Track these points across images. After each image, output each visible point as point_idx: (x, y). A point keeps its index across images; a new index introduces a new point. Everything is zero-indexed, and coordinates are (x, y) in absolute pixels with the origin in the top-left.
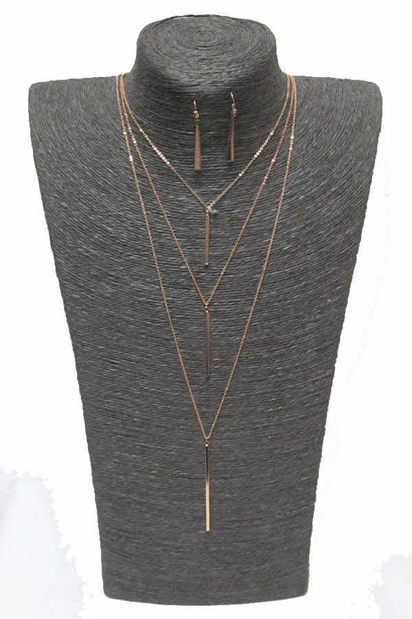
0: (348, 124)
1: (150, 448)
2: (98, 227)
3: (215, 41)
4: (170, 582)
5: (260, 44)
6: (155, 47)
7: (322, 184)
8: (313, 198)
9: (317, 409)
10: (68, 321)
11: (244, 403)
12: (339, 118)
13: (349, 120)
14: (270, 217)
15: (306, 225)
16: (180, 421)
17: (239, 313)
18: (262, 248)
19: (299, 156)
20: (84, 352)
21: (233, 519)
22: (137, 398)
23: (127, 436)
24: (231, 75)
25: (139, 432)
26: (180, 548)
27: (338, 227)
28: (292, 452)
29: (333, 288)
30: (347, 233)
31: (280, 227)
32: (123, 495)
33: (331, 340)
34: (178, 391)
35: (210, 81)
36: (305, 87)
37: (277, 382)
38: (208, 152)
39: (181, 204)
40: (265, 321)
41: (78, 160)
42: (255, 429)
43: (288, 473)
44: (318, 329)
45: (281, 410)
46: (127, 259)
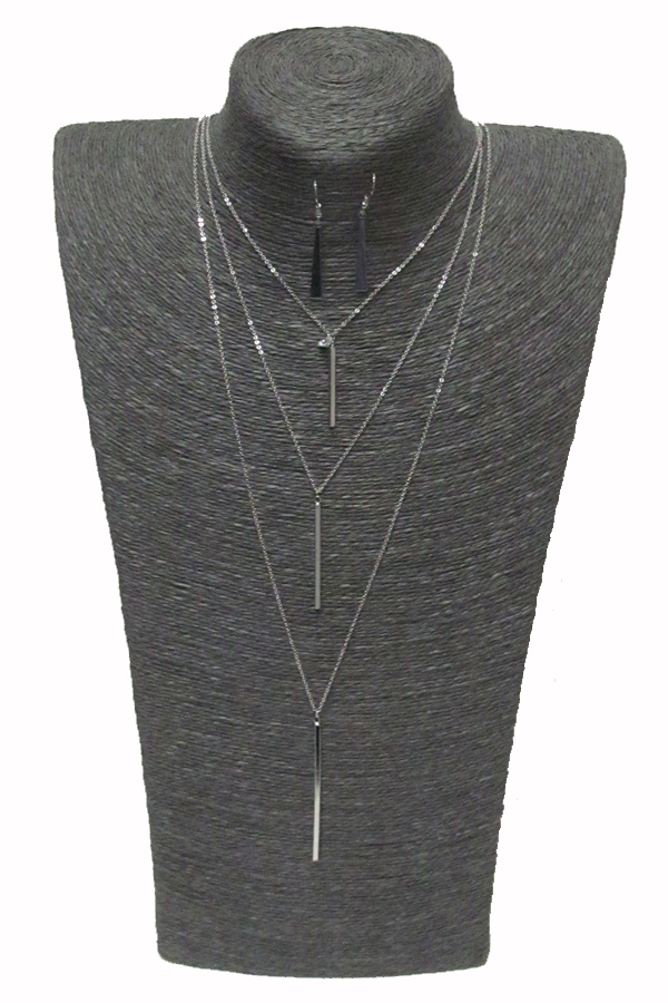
0: (568, 208)
1: (237, 725)
2: (159, 368)
3: (355, 73)
4: (264, 940)
5: (427, 80)
6: (257, 82)
7: (522, 306)
8: (508, 328)
9: (507, 668)
10: (108, 517)
11: (389, 657)
12: (553, 199)
13: (571, 202)
14: (437, 359)
15: (496, 373)
17: (381, 513)
18: (423, 409)
19: (487, 260)
20: (132, 568)
21: (368, 841)
22: (216, 644)
23: (199, 704)
24: (377, 133)
25: (219, 698)
26: (282, 885)
27: (546, 376)
28: (464, 736)
29: (537, 475)
30: (560, 387)
31: (453, 374)
32: (190, 798)
33: (532, 557)
35: (343, 144)
36: (502, 145)
37: (443, 624)
38: (340, 253)
39: (293, 335)
40: (425, 526)
41: (129, 258)
42: (405, 698)
43: (459, 770)
44: (511, 540)
45: (448, 668)
46: (205, 421)
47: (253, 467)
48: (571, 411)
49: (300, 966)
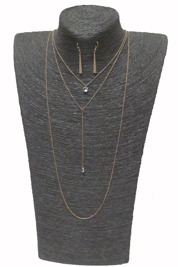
0: (151, 53)
2: (39, 95)
3: (92, 16)
4: (67, 254)
5: (111, 17)
6: (66, 19)
7: (137, 78)
8: (133, 85)
9: (133, 178)
11: (100, 174)
12: (147, 50)
13: (152, 51)
14: (113, 93)
15: (130, 97)
16: (72, 181)
17: (98, 134)
20: (31, 149)
21: (95, 226)
22: (53, 170)
23: (48, 187)
24: (96, 31)
25: (54, 185)
26: (71, 238)
27: (144, 97)
28: (121, 197)
29: (141, 124)
30: (148, 100)
32: (46, 213)
33: (140, 147)
34: (71, 168)
35: (87, 34)
36: (133, 36)
39: (75, 86)
40: (110, 138)
41: (32, 66)
42: (104, 186)
43: (120, 207)
44: (134, 142)
45: (116, 178)
46: (51, 109)
47: (63, 122)
48: (151, 107)
49: (77, 261)
